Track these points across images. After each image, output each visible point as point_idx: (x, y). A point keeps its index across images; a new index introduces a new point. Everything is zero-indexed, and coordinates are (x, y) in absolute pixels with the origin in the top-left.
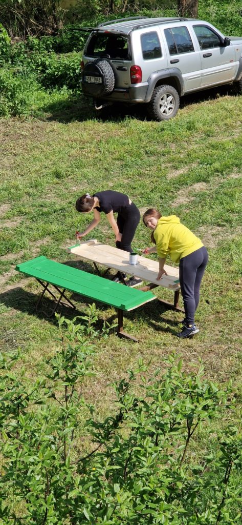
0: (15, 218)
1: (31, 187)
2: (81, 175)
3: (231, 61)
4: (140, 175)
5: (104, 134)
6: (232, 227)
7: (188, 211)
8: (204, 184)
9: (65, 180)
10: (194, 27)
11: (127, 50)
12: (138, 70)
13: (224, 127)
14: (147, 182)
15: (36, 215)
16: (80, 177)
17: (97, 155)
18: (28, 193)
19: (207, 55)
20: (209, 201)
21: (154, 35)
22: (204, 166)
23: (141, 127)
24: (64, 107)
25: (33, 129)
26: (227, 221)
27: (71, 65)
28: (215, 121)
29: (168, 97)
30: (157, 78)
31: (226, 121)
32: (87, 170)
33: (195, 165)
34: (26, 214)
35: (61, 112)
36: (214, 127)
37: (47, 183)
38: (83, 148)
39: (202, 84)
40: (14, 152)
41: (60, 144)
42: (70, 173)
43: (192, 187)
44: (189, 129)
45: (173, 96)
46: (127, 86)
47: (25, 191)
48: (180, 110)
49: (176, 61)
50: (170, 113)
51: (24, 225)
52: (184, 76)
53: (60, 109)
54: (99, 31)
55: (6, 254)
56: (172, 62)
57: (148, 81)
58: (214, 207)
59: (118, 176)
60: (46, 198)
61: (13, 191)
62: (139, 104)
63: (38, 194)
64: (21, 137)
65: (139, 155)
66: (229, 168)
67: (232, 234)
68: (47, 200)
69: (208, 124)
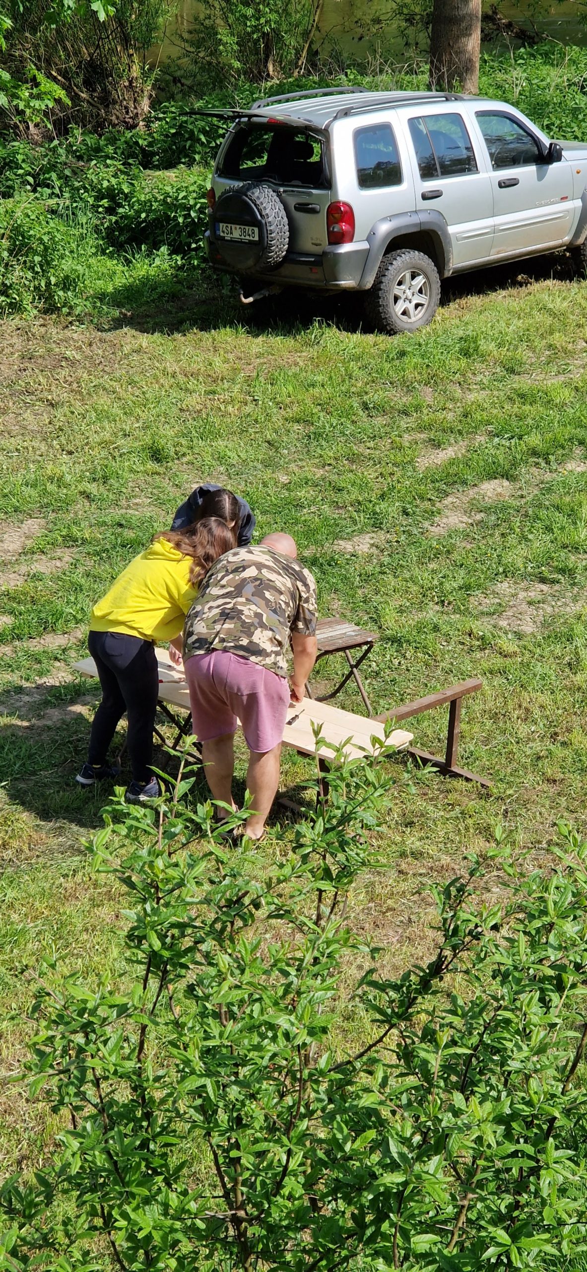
0: (59, 552)
1: (94, 480)
2: (212, 455)
3: (564, 199)
4: (353, 458)
5: (262, 361)
6: (574, 584)
7: (469, 547)
8: (506, 483)
9: (174, 465)
10: (480, 114)
11: (319, 164)
12: (346, 212)
13: (548, 353)
14: (371, 474)
15: (108, 547)
16: (208, 459)
17: (248, 409)
18: (87, 496)
19: (508, 183)
20: (518, 524)
21: (384, 131)
22: (503, 442)
23: (351, 345)
24: (163, 295)
25: (90, 345)
26: (562, 571)
27: (180, 197)
28: (524, 338)
29: (413, 277)
30: (389, 234)
31: (550, 340)
32: (225, 443)
33: (481, 439)
34: (84, 541)
35: (157, 307)
36: (524, 354)
37: (132, 471)
38: (214, 392)
39: (493, 251)
40: (50, 397)
41: (157, 382)
42: (185, 450)
43: (476, 489)
44: (466, 353)
45: (426, 276)
46: (317, 250)
47: (80, 488)
48: (441, 310)
49: (434, 195)
50: (417, 316)
51: (81, 570)
52: (452, 230)
53: (153, 301)
54: (255, 119)
55: (40, 635)
56: (425, 197)
57: (368, 239)
58: (530, 537)
59: (301, 460)
60: (128, 507)
61: (51, 487)
62: (346, 292)
63: (111, 496)
64: (63, 364)
65: (348, 413)
66: (563, 448)
67: (575, 600)
68: (131, 512)
69: (510, 344)
